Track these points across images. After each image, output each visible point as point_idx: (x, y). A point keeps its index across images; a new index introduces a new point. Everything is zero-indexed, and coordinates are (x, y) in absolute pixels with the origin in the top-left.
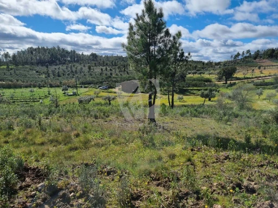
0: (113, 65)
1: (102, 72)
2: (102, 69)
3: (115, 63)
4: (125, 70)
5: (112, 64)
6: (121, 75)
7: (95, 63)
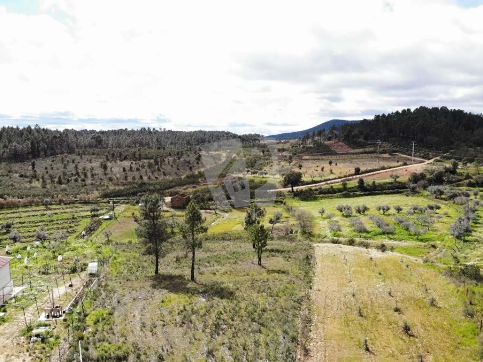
1: (126, 174)
2: (124, 169)
4: (159, 169)
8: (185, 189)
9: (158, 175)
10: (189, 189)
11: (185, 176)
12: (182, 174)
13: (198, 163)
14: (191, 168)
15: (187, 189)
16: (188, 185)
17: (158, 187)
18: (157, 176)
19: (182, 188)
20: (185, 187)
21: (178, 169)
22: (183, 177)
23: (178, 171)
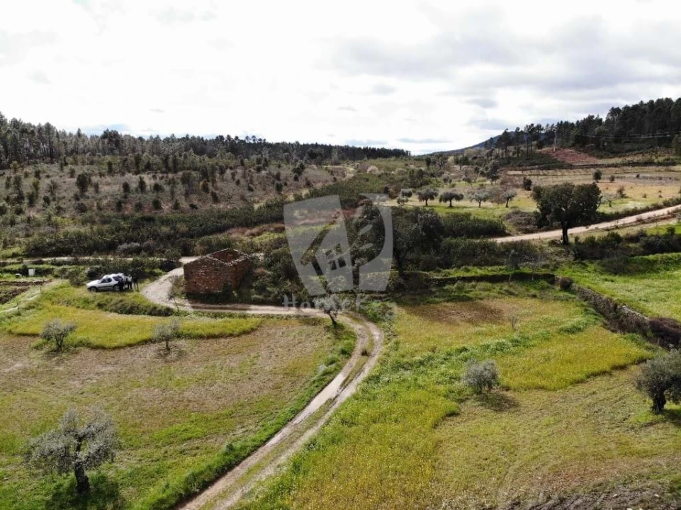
0: (168, 170)
1: (125, 197)
2: (126, 187)
3: (175, 161)
4: (205, 189)
5: (167, 167)
6: (193, 207)
7: (110, 164)
8: (253, 235)
9: (200, 200)
10: (265, 235)
11: (262, 204)
12: (257, 199)
13: (296, 179)
14: (279, 188)
15: (259, 234)
16: (265, 226)
17: (183, 228)
18: (195, 202)
19: (248, 231)
20: (255, 230)
21: (250, 190)
22: (256, 206)
23: (248, 194)
